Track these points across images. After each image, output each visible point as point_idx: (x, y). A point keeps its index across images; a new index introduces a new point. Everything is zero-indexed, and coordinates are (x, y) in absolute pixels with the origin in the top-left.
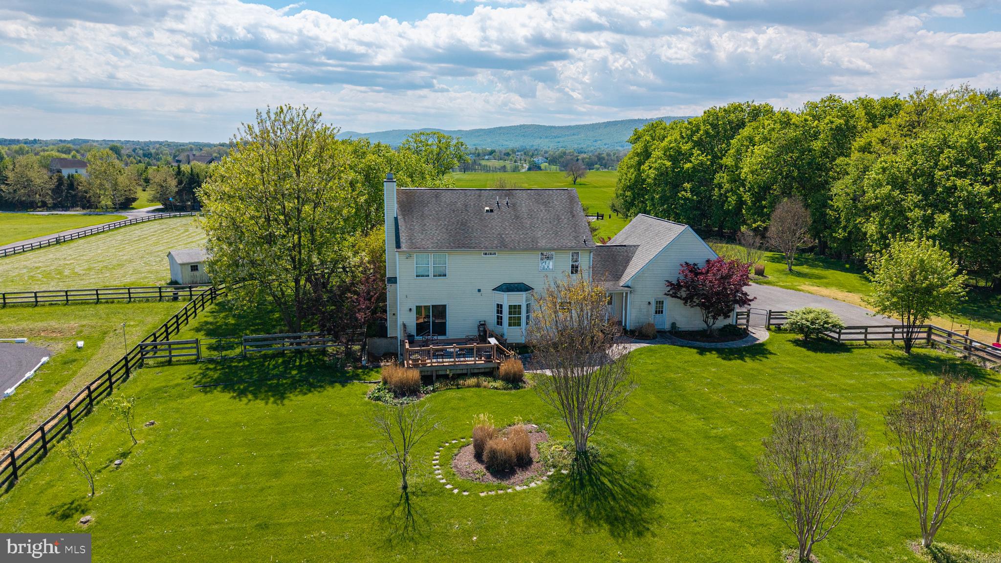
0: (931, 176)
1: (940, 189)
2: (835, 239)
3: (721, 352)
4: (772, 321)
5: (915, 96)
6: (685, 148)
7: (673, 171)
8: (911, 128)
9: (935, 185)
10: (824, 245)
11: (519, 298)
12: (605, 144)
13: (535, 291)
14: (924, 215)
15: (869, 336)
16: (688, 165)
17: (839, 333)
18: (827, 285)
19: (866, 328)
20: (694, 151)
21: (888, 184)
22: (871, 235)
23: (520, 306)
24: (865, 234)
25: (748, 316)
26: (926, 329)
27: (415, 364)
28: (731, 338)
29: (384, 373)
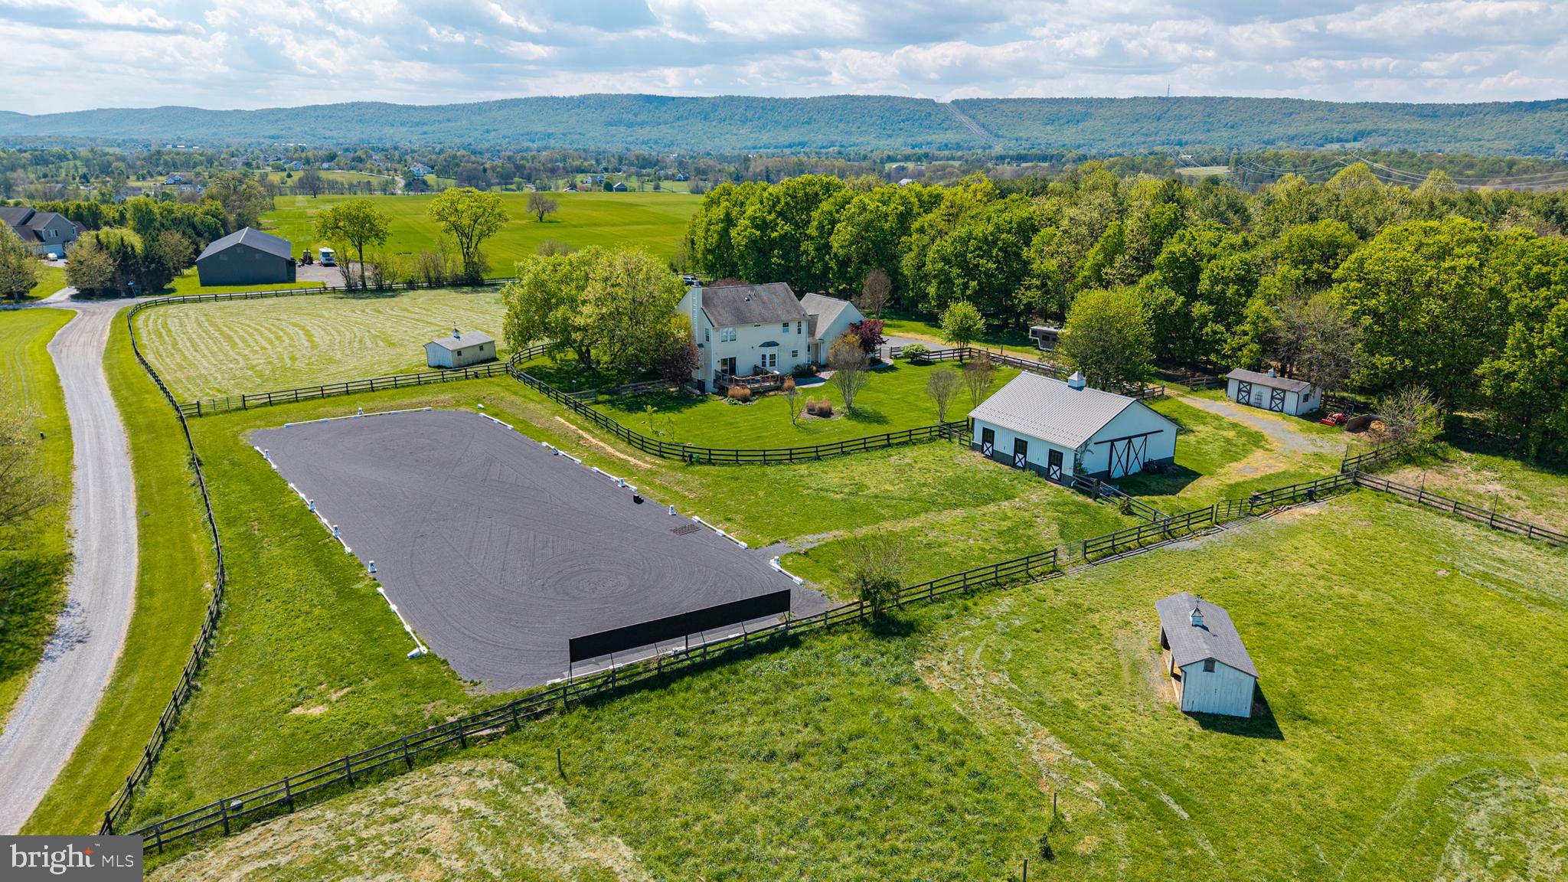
3: (876, 371)
4: (893, 354)
7: (762, 239)
8: (949, 218)
11: (773, 350)
13: (781, 345)
15: (942, 356)
17: (928, 356)
19: (941, 352)
20: (778, 221)
21: (940, 260)
22: (933, 295)
23: (775, 355)
24: (929, 293)
25: (881, 352)
26: (969, 350)
27: (743, 387)
28: (877, 365)
29: (730, 392)
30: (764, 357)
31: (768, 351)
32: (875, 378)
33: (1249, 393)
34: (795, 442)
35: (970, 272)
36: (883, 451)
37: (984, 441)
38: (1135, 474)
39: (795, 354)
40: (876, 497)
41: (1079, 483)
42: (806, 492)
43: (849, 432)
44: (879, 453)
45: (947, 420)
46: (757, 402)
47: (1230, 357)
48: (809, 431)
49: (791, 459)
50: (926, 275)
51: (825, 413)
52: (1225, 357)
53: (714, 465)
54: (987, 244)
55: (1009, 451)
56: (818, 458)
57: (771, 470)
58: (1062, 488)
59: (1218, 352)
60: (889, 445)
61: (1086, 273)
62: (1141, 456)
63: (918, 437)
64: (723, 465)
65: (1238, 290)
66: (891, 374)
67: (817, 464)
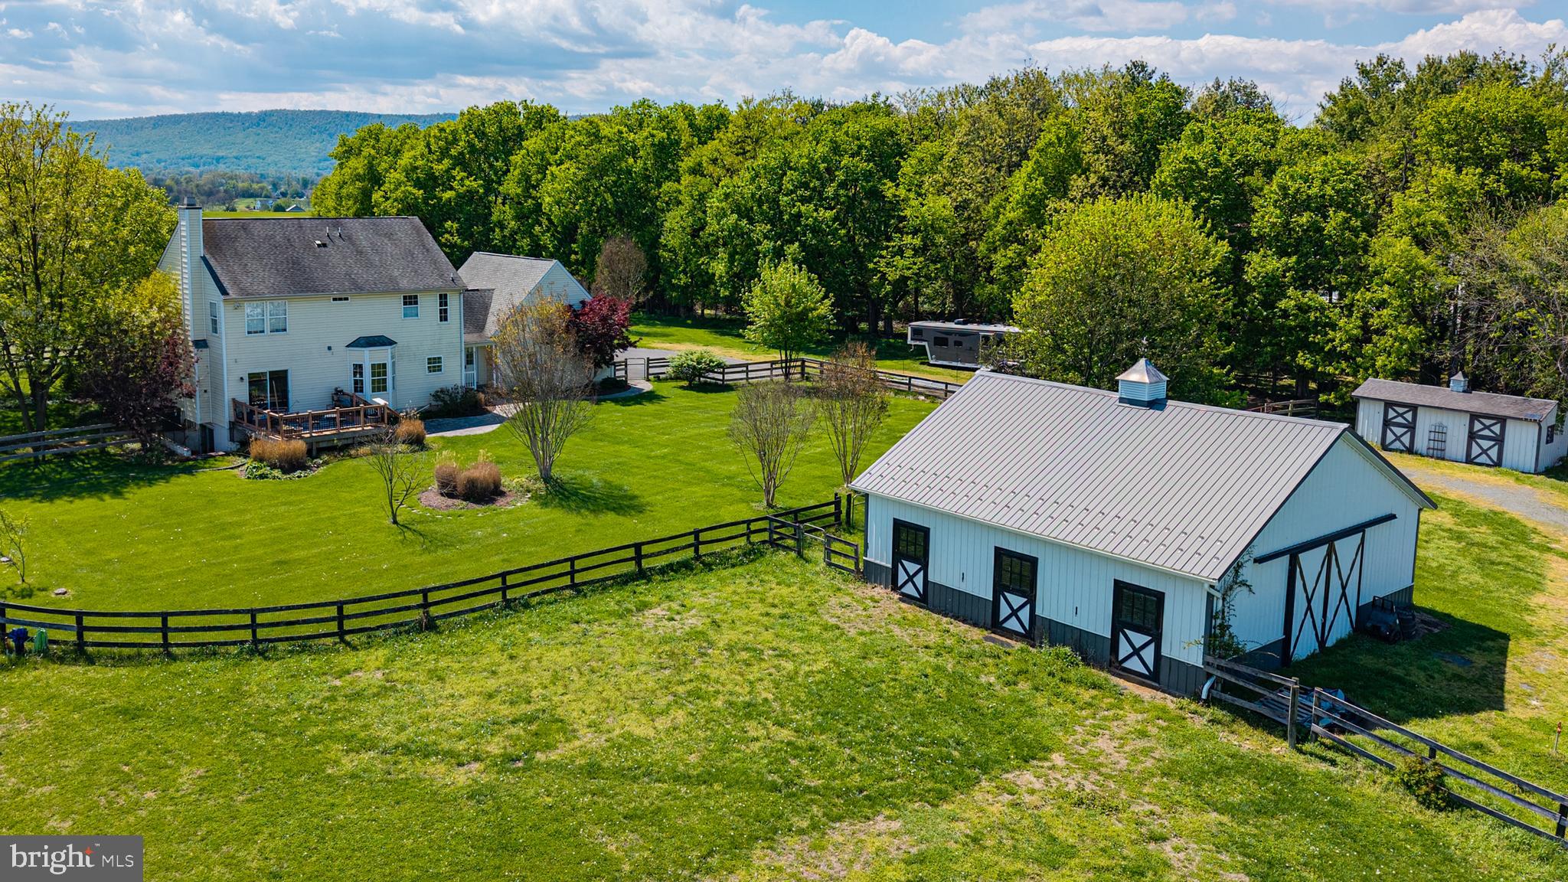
0: (776, 201)
1: (786, 217)
2: (674, 287)
3: (616, 401)
4: (651, 371)
5: (744, 107)
6: (439, 168)
7: (427, 204)
8: (744, 148)
9: (781, 213)
10: (660, 296)
11: (381, 355)
12: (159, 161)
13: (399, 345)
14: (774, 247)
15: (751, 375)
16: (448, 195)
17: (723, 373)
18: (678, 342)
19: (747, 365)
20: (455, 173)
21: (732, 213)
22: (721, 277)
23: (384, 366)
24: (714, 275)
25: (626, 365)
26: (799, 363)
27: (289, 436)
28: (615, 390)
29: (255, 449)
30: (358, 369)
31: (369, 357)
32: (610, 414)
33: (1411, 427)
34: (380, 574)
35: (786, 229)
36: (625, 593)
37: (898, 556)
38: (1341, 643)
39: (435, 364)
40: (593, 770)
41: (1227, 687)
42: (349, 763)
43: (539, 541)
44: (610, 601)
45: (782, 502)
46: (322, 471)
47: (1344, 356)
48: (431, 541)
49: (341, 633)
50: (707, 246)
51: (484, 493)
52: (1333, 356)
53: (91, 660)
54: (817, 175)
55: (981, 585)
56: (430, 626)
57: (264, 673)
58: (1170, 703)
59: (1314, 349)
60: (642, 575)
61: (1011, 215)
62: (1351, 591)
63: (717, 548)
64: (119, 661)
65: (1346, 221)
66: (649, 407)
67: (419, 646)
